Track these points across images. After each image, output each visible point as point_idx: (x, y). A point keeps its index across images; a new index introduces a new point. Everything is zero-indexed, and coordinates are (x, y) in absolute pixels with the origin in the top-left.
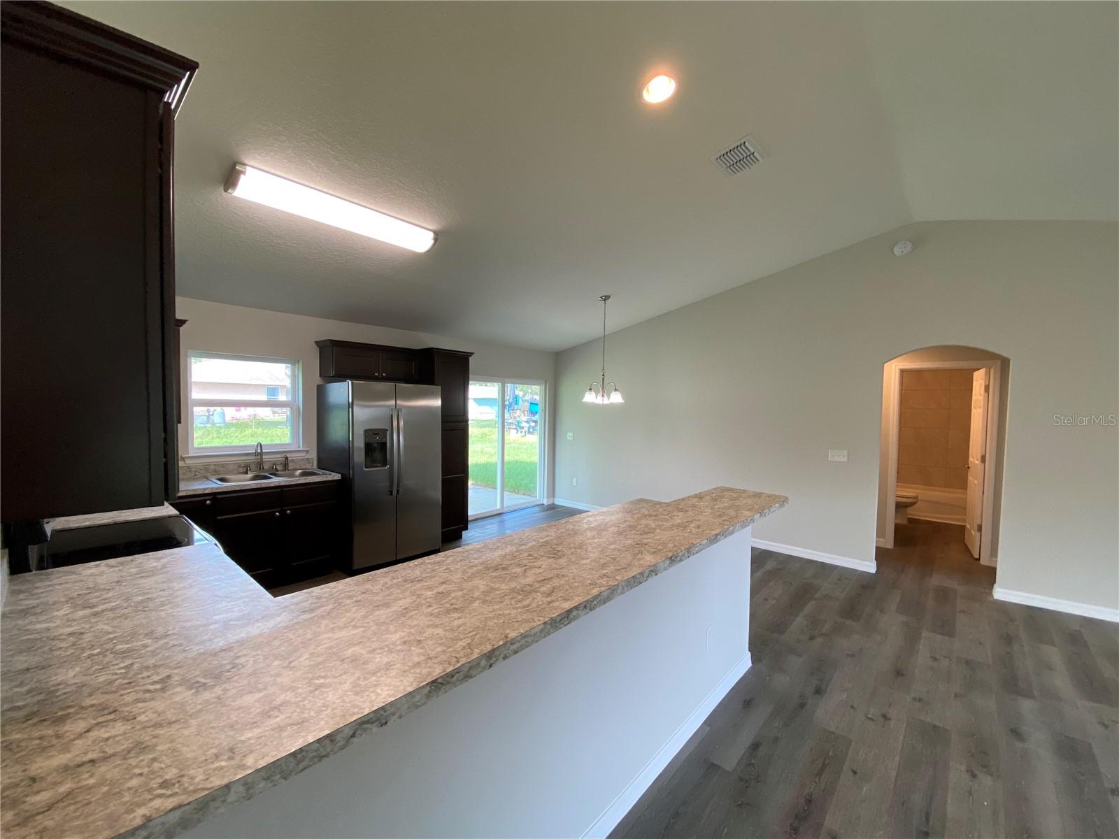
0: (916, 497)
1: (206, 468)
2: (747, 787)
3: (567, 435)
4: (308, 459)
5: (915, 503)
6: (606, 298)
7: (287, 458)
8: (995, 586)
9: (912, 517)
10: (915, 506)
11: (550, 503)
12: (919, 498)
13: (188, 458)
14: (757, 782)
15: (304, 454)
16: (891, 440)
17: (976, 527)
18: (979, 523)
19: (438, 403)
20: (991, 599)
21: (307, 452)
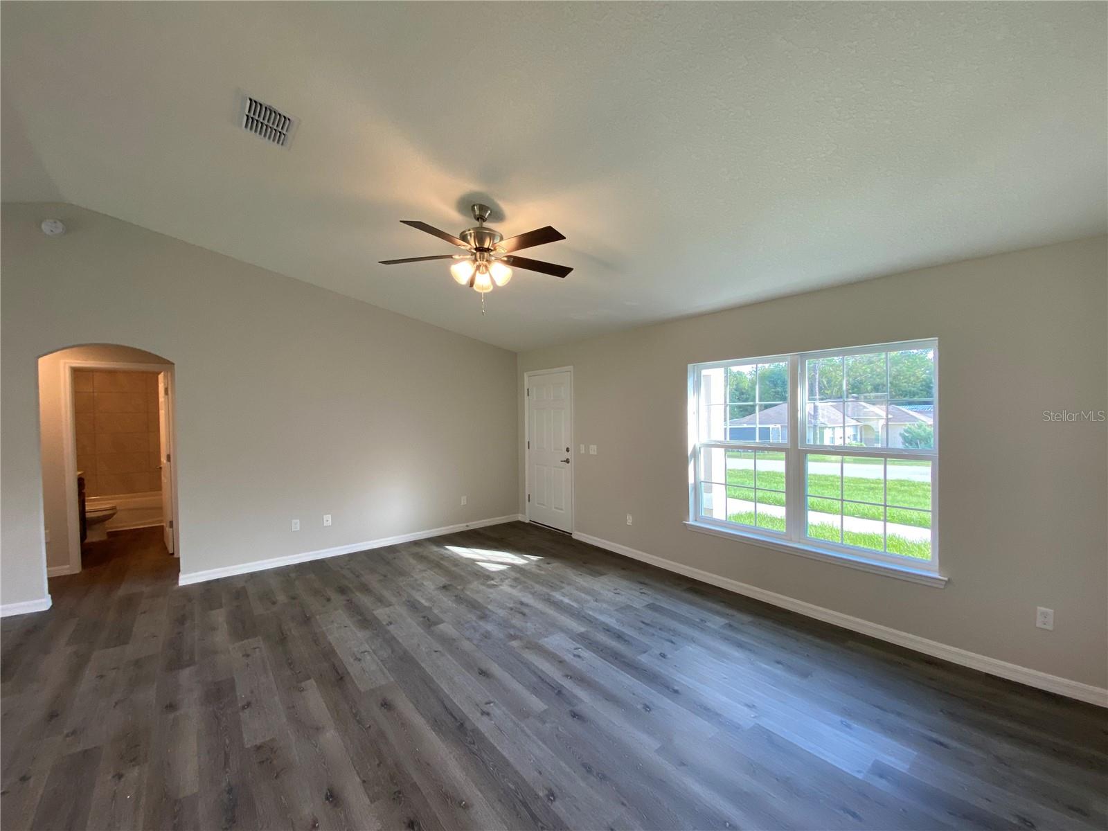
0: (114, 508)
2: (271, 762)
5: (114, 514)
8: (180, 573)
9: (110, 530)
10: (115, 516)
12: (118, 508)
14: (275, 752)
16: (64, 436)
17: (168, 524)
18: (171, 520)
20: (175, 587)
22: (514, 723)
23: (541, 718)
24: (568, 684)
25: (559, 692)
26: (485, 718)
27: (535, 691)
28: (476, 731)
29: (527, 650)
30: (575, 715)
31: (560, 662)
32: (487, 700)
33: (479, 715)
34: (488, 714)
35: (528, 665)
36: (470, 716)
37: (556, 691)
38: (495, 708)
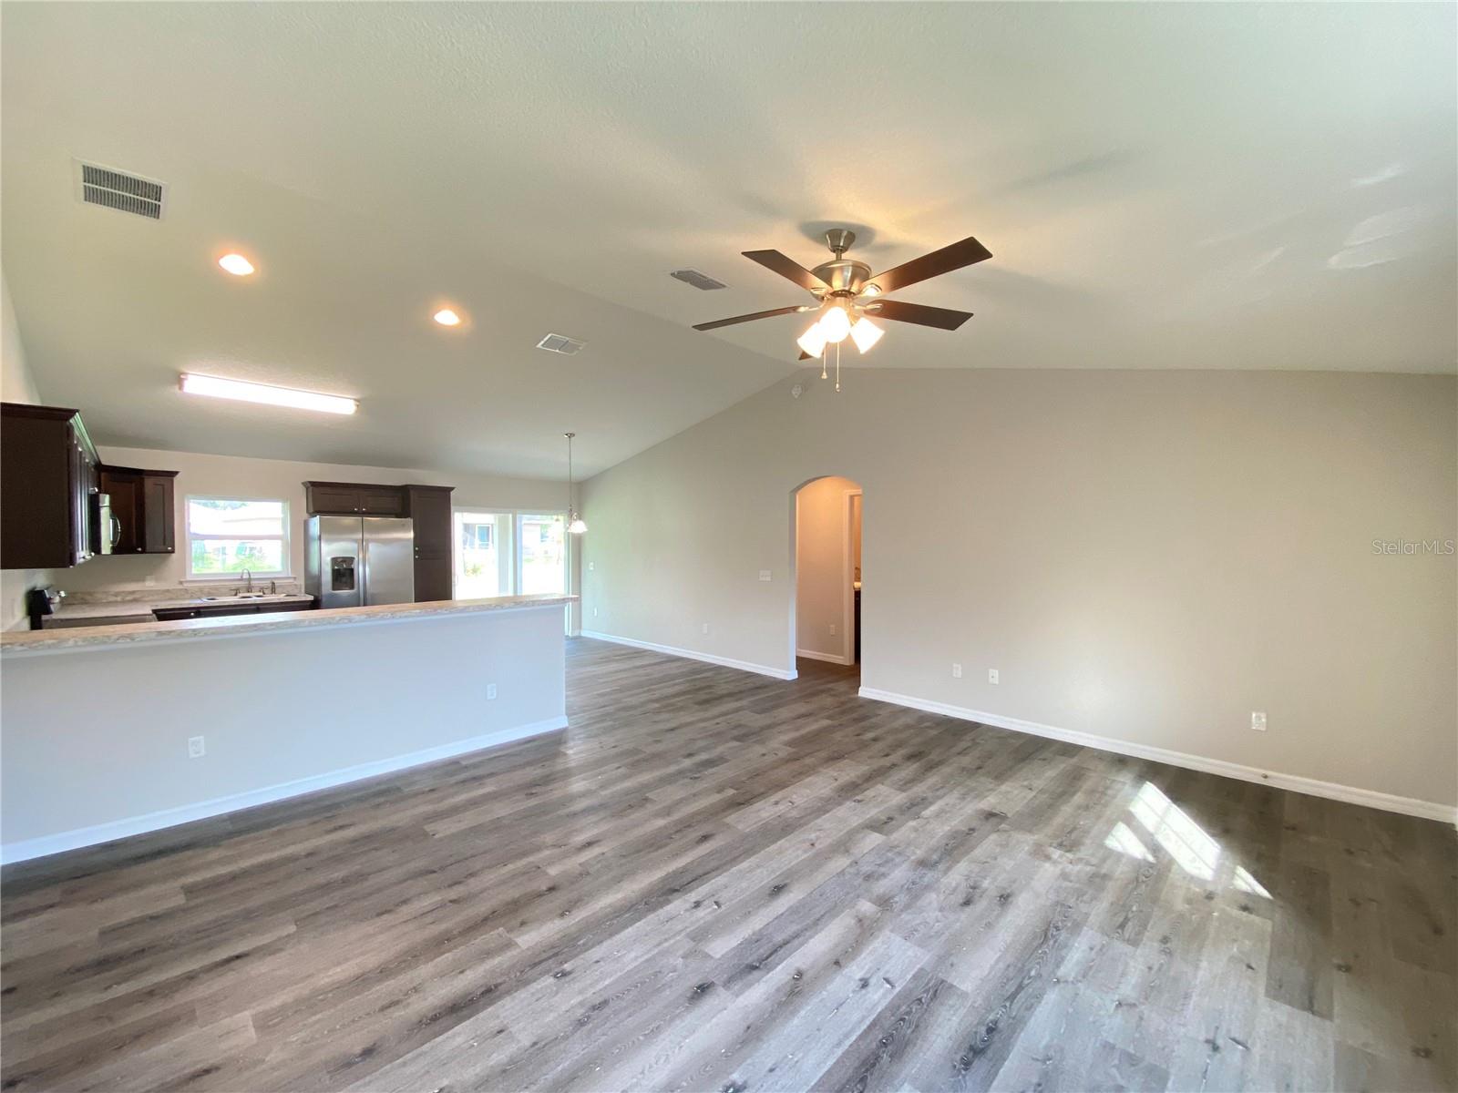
1: (201, 590)
3: (589, 567)
4: (296, 585)
6: (571, 435)
7: (273, 583)
11: (576, 634)
13: (187, 582)
15: (291, 581)
19: (411, 535)
21: (295, 578)
24: (776, 976)
25: (757, 967)
27: (755, 940)
32: (722, 902)
33: (692, 901)
34: (698, 905)
36: (691, 894)
38: (709, 910)
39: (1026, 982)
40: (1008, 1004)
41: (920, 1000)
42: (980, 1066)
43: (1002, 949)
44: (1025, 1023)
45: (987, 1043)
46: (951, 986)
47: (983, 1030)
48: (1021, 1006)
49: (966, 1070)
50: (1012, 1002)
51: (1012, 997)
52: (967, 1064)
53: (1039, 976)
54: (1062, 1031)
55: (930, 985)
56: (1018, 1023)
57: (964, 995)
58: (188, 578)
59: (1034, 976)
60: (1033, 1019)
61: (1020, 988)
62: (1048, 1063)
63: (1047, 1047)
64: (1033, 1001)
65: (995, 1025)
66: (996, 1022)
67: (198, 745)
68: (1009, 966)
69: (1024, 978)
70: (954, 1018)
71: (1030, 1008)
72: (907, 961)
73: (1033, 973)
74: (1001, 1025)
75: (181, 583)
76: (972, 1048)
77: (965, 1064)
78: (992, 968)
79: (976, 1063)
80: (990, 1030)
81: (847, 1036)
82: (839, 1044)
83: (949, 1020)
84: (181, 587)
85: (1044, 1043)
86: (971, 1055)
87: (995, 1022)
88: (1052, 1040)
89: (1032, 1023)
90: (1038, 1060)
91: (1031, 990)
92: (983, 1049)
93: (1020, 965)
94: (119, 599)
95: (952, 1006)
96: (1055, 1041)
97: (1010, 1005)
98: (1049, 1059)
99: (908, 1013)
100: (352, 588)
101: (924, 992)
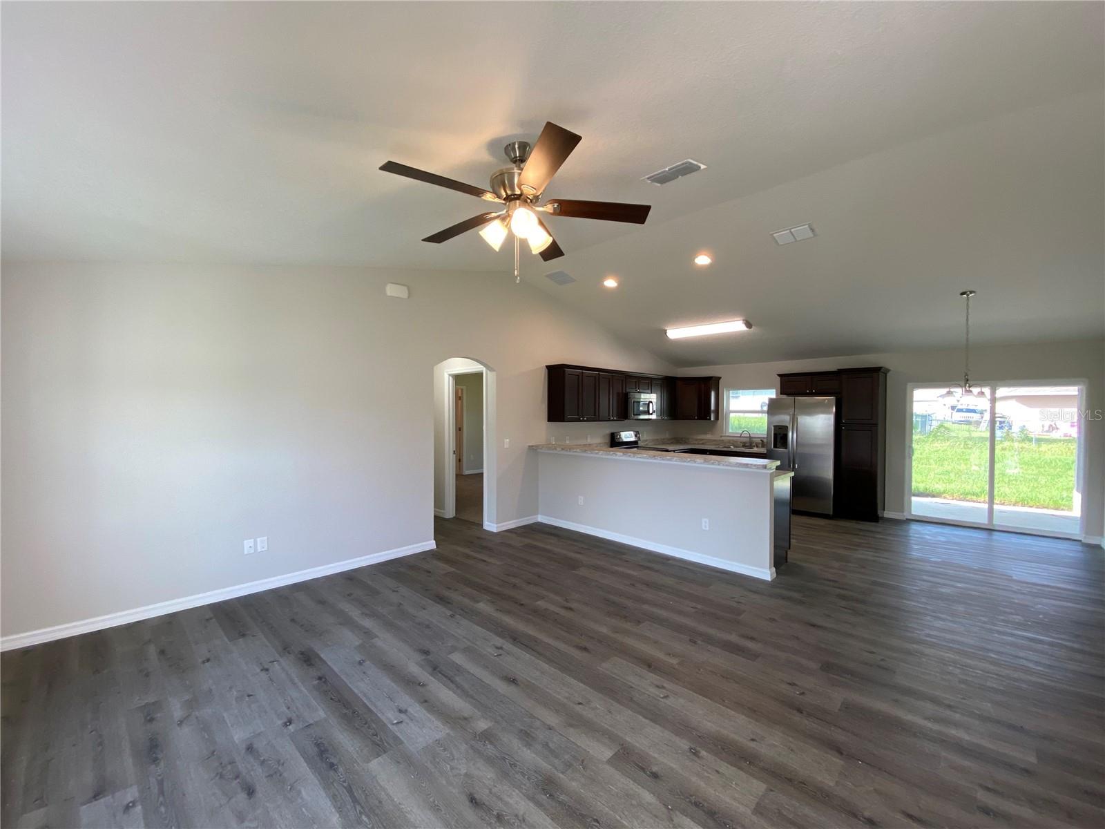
13: (724, 436)
22: (476, 645)
23: (454, 649)
24: (423, 675)
25: (435, 669)
26: (499, 645)
27: (459, 669)
28: (503, 637)
29: (466, 715)
30: (426, 653)
31: (426, 701)
32: (501, 657)
33: (504, 646)
34: (497, 648)
35: (465, 694)
36: (511, 646)
37: (438, 669)
38: (493, 653)
39: (358, 808)
40: (345, 784)
41: (376, 735)
42: (313, 750)
43: (401, 806)
44: (324, 788)
45: (324, 760)
46: (379, 755)
47: (334, 761)
48: (339, 793)
49: (315, 743)
50: (345, 788)
51: (350, 790)
52: (318, 745)
53: (360, 822)
54: (304, 810)
55: (385, 744)
56: (327, 784)
57: (368, 761)
58: (727, 435)
59: (361, 816)
60: (324, 795)
61: (355, 801)
62: (289, 787)
63: (299, 792)
64: (339, 804)
65: (334, 769)
66: (336, 772)
67: (581, 500)
68: (380, 802)
69: (362, 808)
70: (352, 749)
71: (334, 798)
72: (413, 736)
73: (364, 818)
74: (332, 773)
75: (721, 436)
76: (326, 750)
77: (318, 744)
78: (384, 790)
79: (316, 749)
80: (332, 766)
81: (369, 699)
82: (365, 695)
83: (352, 746)
84: (721, 439)
85: (304, 793)
86: (322, 749)
87: (336, 770)
88: (302, 798)
89: (323, 793)
90: (295, 782)
91: (349, 807)
92: (322, 756)
93: (377, 811)
94: (696, 442)
95: (362, 750)
96: (300, 801)
97: (343, 786)
98: (291, 789)
99: (369, 727)
100: (786, 448)
101: (381, 738)
